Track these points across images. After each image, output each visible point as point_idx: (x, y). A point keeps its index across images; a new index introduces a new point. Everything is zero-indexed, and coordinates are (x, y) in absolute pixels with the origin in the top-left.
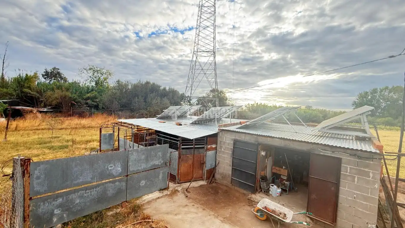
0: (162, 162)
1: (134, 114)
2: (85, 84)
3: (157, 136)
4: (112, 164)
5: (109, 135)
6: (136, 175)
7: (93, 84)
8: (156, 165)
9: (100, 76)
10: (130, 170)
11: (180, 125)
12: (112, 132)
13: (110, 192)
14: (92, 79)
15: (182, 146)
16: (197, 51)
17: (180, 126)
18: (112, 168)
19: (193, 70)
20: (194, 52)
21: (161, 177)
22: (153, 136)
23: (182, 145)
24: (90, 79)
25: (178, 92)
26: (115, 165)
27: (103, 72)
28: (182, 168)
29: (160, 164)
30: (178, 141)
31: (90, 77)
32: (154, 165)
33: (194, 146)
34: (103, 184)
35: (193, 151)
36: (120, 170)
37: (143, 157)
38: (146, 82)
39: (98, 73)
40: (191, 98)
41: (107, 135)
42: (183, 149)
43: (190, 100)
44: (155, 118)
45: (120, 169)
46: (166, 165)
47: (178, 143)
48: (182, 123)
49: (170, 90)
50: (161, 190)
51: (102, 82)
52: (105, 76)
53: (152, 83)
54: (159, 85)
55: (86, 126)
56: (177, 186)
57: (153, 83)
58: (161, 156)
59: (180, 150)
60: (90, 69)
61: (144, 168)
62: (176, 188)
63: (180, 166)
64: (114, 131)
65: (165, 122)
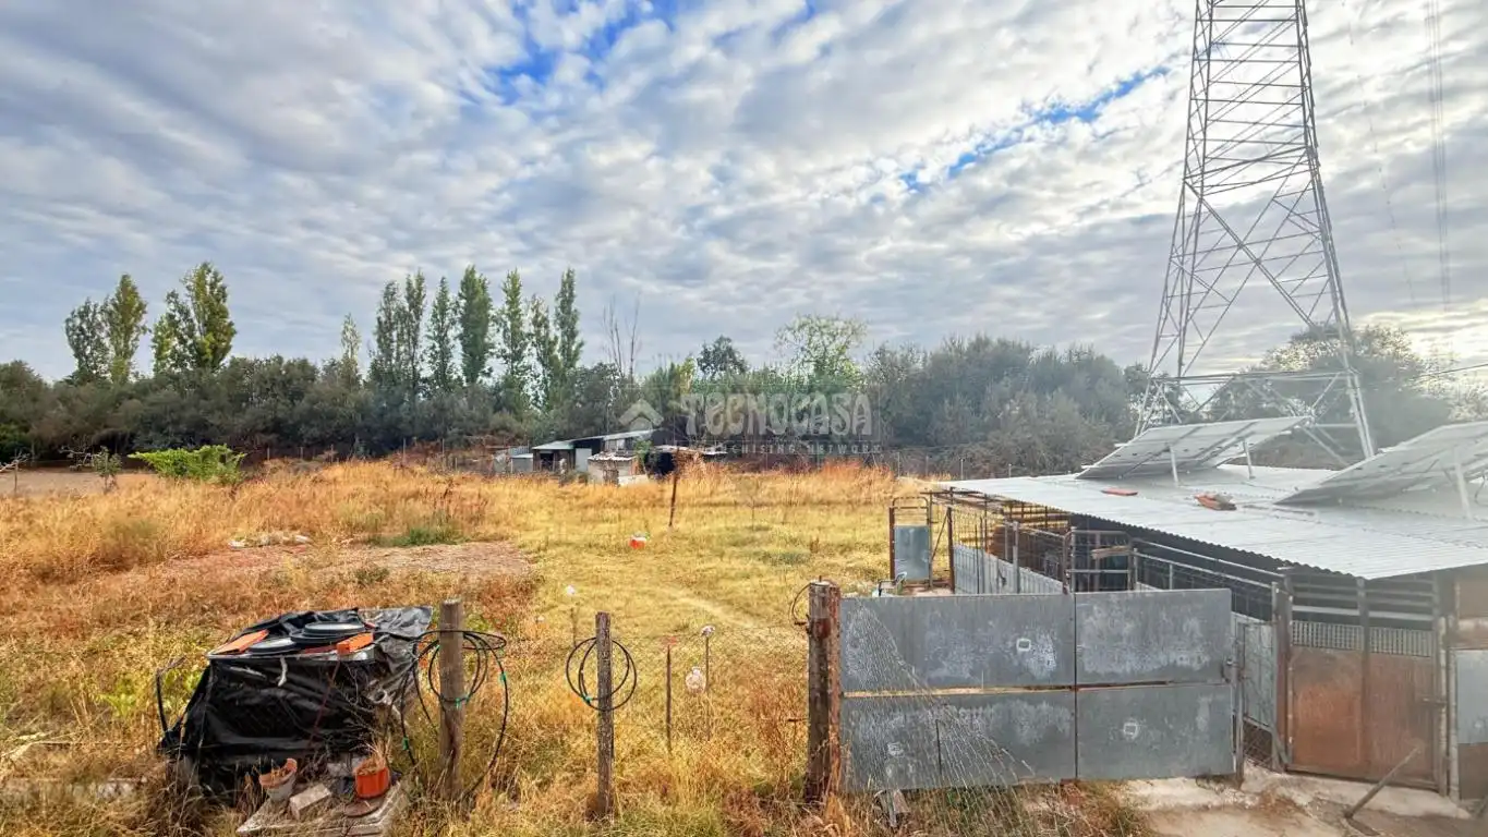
0: (1206, 659)
1: (942, 459)
2: (790, 372)
3: (1135, 549)
4: (1026, 637)
5: (915, 532)
6: (1104, 694)
7: (811, 369)
8: (1182, 667)
9: (827, 343)
10: (1083, 668)
11: (1228, 507)
12: (924, 523)
13: (1026, 734)
14: (808, 357)
15: (1296, 602)
16: (1203, 173)
17: (1230, 514)
18: (1027, 650)
19: (1186, 258)
20: (1188, 180)
21: (1202, 719)
22: (1121, 550)
23: (1295, 598)
24: (802, 356)
25: (1111, 362)
26: (1034, 641)
27: (837, 329)
28: (1300, 703)
29: (1196, 666)
30: (1269, 579)
31: (803, 349)
32: (1173, 667)
33: (1365, 614)
34: (1004, 698)
35: (1361, 637)
36: (1053, 665)
37: (1128, 628)
38: (974, 339)
39: (822, 334)
40: (1182, 382)
41: (912, 531)
42: (1298, 616)
43: (1178, 391)
44: (1071, 477)
45: (1050, 657)
46: (1223, 676)
47: (1270, 591)
48: (1232, 501)
49: (1075, 358)
50: (1204, 777)
51: (832, 363)
52: (841, 340)
53: (994, 340)
54: (1024, 345)
55: (815, 499)
56: (1283, 783)
57: (999, 341)
58: (1199, 634)
59: (1286, 623)
60: (802, 327)
61: (1132, 671)
62: (1282, 791)
63: (1290, 693)
64: (929, 521)
65: (1135, 494)
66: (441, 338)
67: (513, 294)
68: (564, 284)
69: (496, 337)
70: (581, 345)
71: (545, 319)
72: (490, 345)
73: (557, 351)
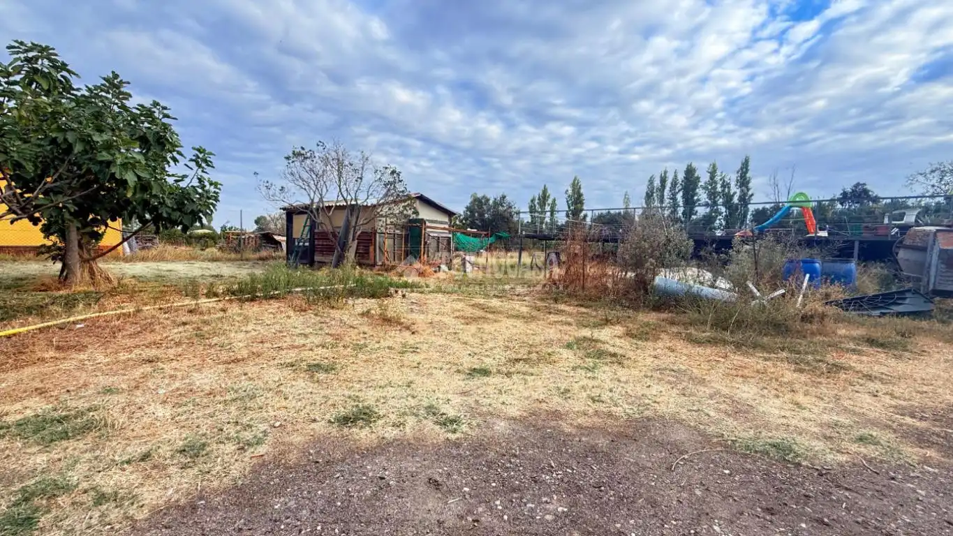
66: (674, 198)
67: (713, 174)
68: (743, 164)
69: (702, 195)
70: (752, 195)
71: (729, 184)
72: (698, 200)
73: (736, 200)
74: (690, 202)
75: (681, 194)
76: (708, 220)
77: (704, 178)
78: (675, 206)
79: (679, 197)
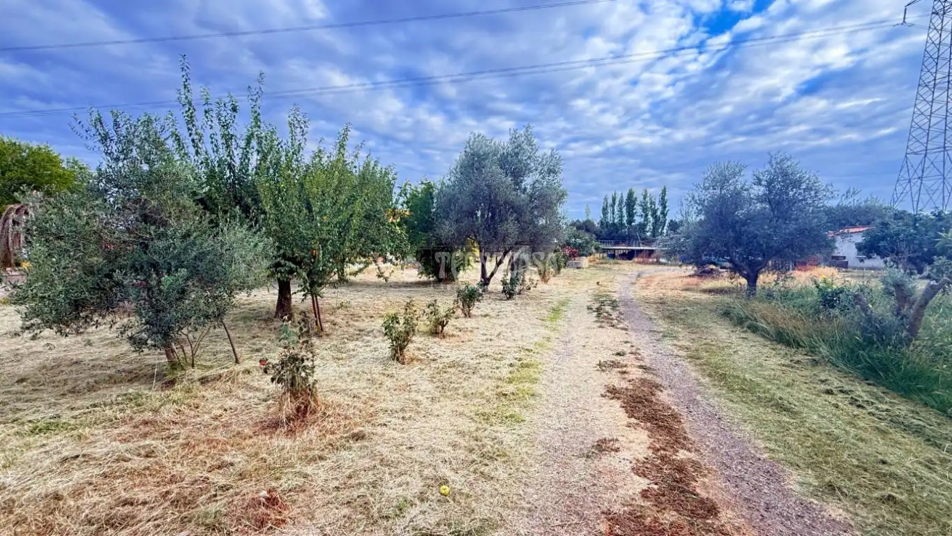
66: (621, 211)
69: (638, 209)
70: (668, 211)
71: (654, 203)
72: (636, 213)
73: (659, 213)
74: (631, 215)
75: (625, 208)
76: (642, 227)
77: (640, 199)
78: (621, 217)
79: (624, 210)
